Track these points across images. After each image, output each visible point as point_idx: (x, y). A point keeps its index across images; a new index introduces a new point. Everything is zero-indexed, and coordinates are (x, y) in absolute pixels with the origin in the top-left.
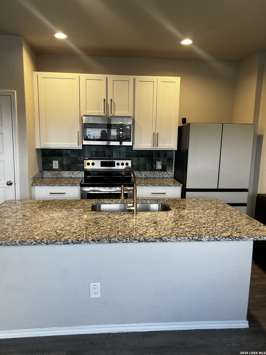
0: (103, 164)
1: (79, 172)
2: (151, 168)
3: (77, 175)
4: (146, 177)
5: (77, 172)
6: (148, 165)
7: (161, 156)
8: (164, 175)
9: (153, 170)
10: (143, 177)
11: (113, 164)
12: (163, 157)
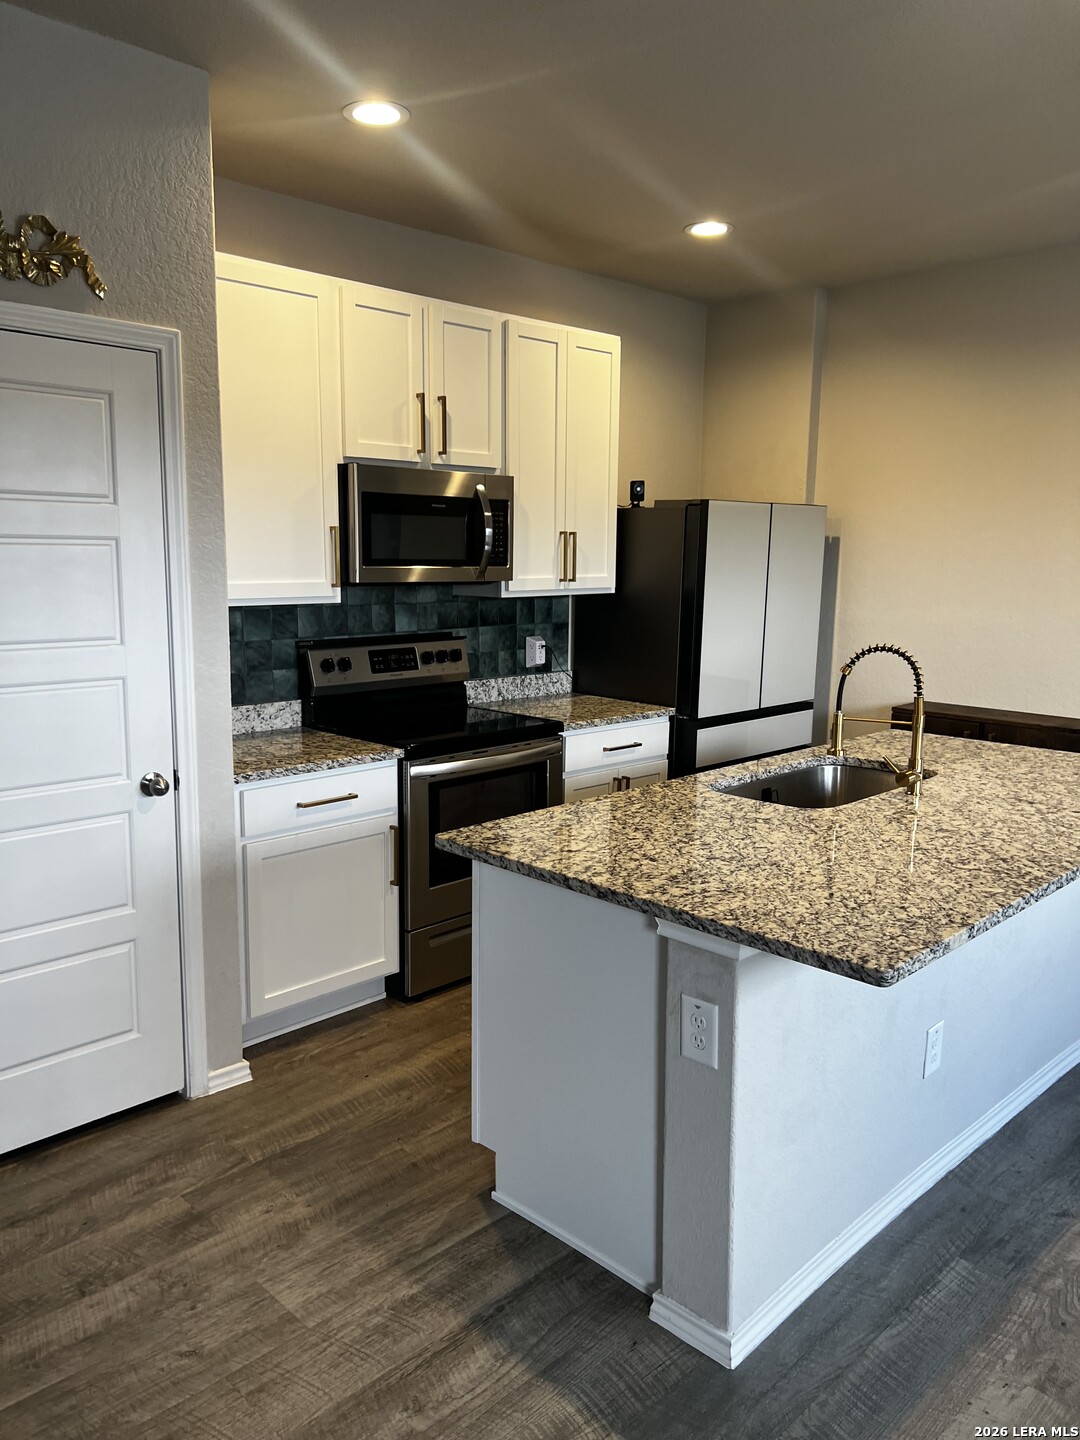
0: (379, 663)
1: (284, 703)
2: (510, 664)
3: (276, 718)
4: (501, 699)
5: (276, 704)
6: (502, 654)
7: (538, 617)
8: (551, 685)
9: (518, 670)
10: (493, 699)
11: (410, 660)
12: (543, 622)
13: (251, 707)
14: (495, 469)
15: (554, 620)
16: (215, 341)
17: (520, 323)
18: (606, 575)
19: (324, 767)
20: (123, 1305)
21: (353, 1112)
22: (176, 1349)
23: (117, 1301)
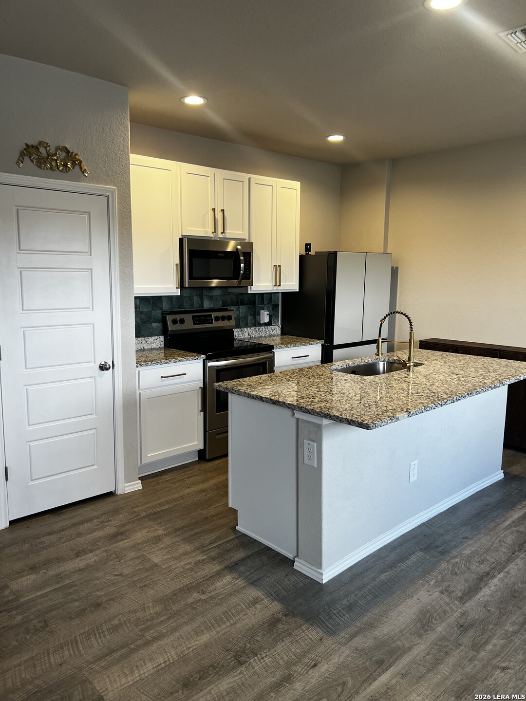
0: (196, 320)
1: (156, 337)
2: (253, 322)
3: (153, 343)
4: (249, 337)
5: (153, 337)
6: (250, 318)
7: (266, 302)
8: (271, 331)
9: (257, 325)
10: (246, 337)
11: (210, 320)
12: (268, 304)
13: (143, 338)
14: (245, 239)
15: (273, 303)
16: (130, 191)
17: (256, 178)
18: (294, 283)
19: (173, 361)
20: (93, 560)
21: (182, 500)
22: (113, 574)
23: (90, 559)
